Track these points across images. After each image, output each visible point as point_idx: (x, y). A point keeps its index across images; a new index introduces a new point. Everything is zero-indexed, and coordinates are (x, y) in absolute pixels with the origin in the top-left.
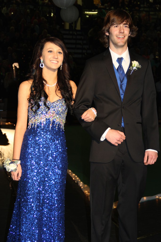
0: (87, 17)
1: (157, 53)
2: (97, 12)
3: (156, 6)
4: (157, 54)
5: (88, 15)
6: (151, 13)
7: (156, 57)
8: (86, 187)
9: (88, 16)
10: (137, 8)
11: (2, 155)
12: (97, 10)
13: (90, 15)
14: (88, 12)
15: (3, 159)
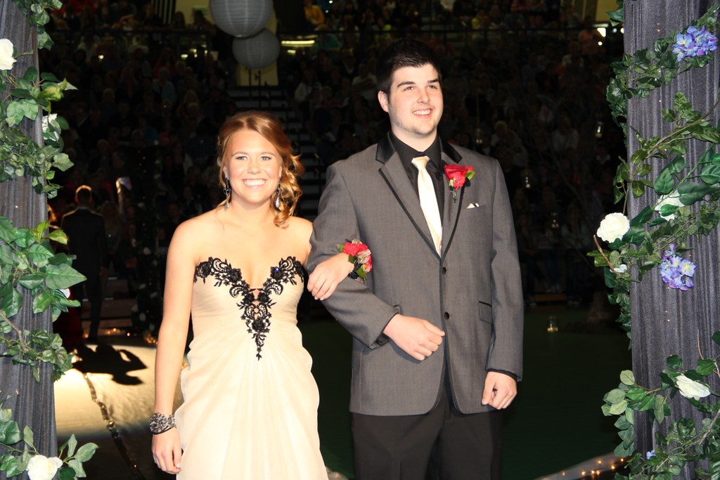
0: (290, 55)
1: (478, 130)
2: (312, 42)
3: (461, 18)
4: (478, 134)
5: (291, 48)
6: (450, 36)
7: (477, 141)
8: (338, 478)
9: (293, 52)
10: (414, 25)
11: (108, 412)
12: (313, 36)
13: (299, 50)
14: (288, 42)
15: (113, 424)
